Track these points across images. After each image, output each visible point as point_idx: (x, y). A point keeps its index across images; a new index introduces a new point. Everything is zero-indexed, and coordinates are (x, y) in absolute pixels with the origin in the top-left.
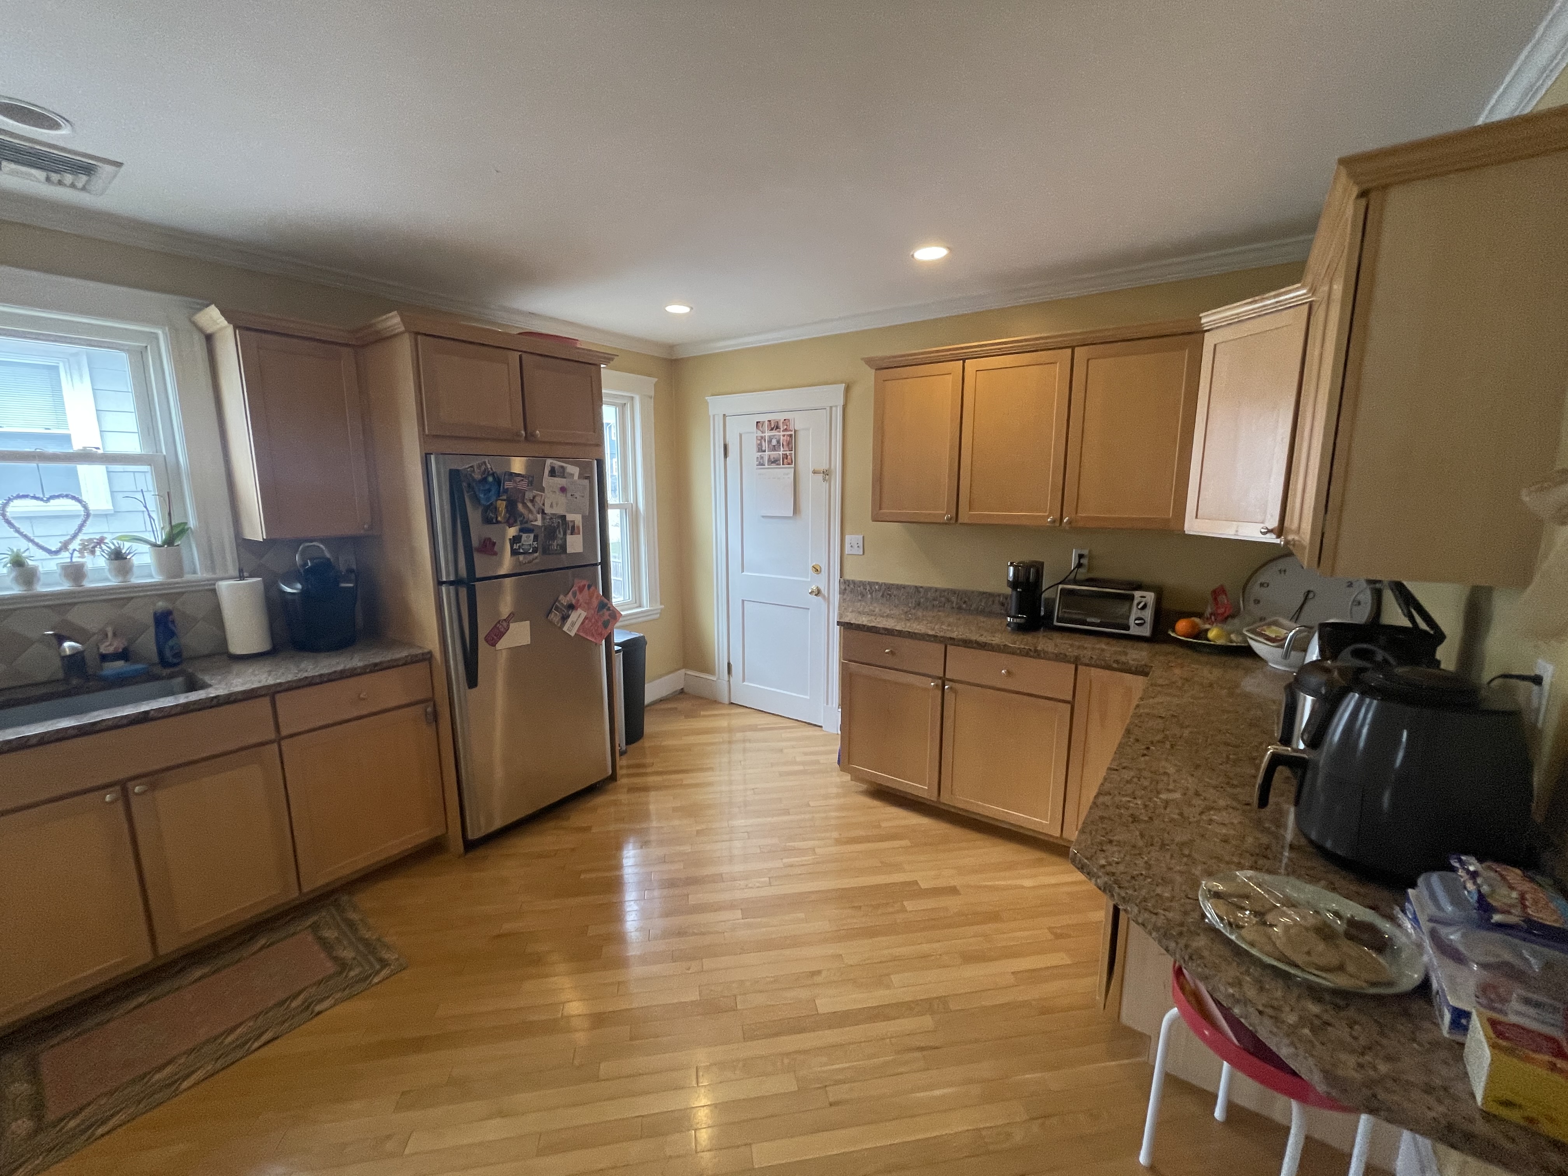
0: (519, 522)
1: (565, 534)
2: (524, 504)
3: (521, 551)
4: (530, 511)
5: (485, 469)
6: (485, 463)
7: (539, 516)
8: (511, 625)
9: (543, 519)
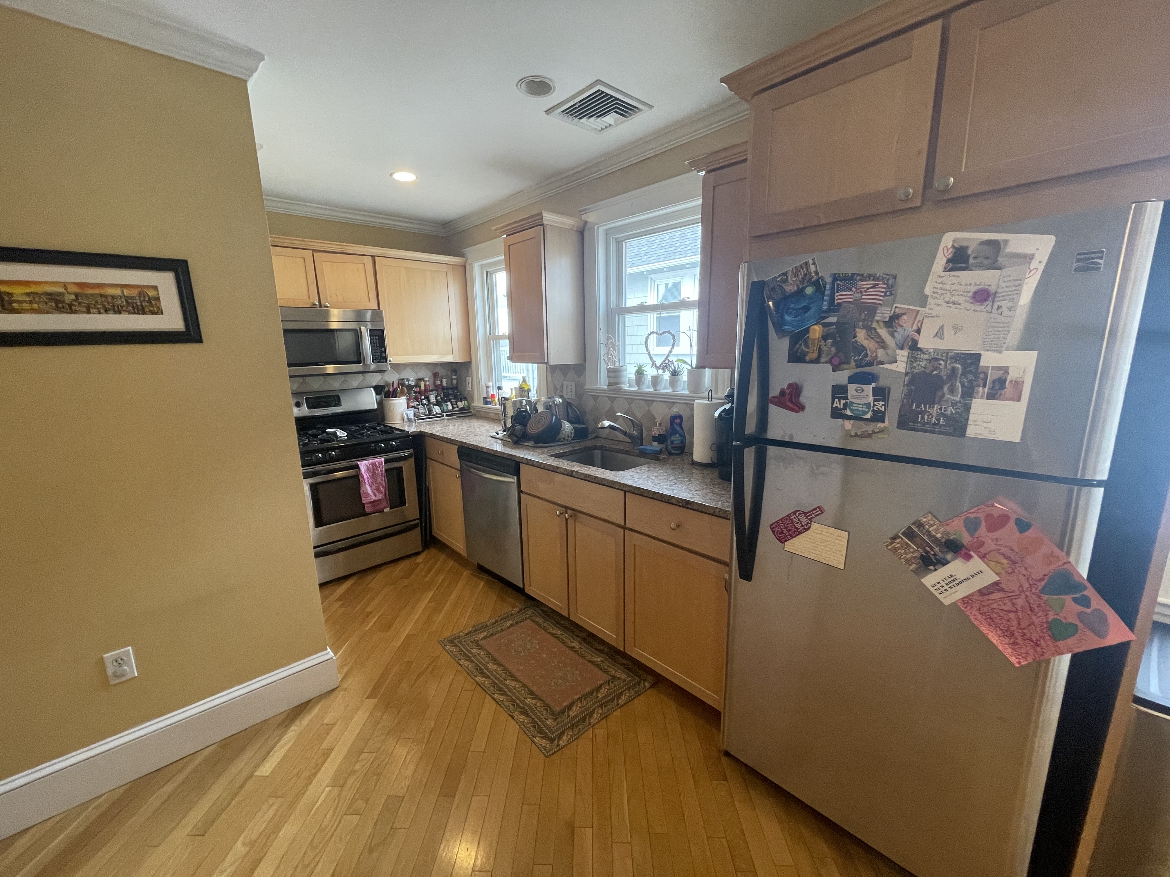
0: (853, 363)
1: (969, 393)
2: (871, 330)
3: (848, 412)
4: (883, 345)
5: (805, 275)
6: (806, 264)
7: (903, 355)
8: (814, 526)
9: (912, 359)
